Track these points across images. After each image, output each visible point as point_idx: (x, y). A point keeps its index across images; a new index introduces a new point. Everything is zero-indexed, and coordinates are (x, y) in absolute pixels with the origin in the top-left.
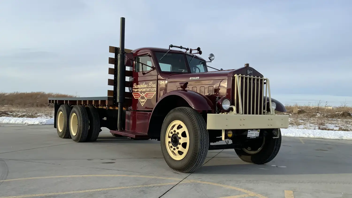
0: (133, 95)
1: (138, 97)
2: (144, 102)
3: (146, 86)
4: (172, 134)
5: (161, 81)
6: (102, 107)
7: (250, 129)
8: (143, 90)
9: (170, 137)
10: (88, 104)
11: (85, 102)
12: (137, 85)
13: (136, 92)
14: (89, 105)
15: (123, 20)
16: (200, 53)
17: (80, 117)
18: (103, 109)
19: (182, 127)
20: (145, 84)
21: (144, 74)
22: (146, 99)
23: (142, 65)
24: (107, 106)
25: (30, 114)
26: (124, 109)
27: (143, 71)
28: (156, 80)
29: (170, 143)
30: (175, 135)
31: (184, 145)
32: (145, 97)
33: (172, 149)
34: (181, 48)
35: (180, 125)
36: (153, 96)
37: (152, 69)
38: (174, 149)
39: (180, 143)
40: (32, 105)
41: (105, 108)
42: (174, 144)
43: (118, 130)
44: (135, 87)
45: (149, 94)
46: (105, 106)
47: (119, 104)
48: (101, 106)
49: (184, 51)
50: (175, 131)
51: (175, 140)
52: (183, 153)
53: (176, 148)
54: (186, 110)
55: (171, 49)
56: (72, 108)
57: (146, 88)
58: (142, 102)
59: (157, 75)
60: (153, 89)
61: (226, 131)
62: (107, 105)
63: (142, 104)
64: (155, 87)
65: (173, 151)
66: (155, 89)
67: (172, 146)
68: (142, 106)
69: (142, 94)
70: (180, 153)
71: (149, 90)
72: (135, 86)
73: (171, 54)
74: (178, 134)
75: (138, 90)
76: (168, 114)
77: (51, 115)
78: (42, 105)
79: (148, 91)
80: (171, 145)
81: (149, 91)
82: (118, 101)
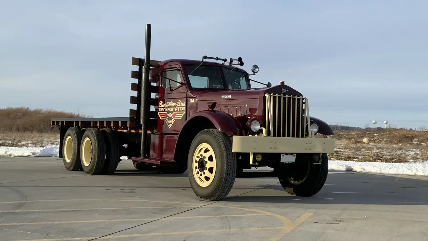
0: (159, 115)
1: (164, 118)
2: (171, 123)
3: (173, 104)
4: (199, 158)
5: (191, 100)
6: (122, 131)
7: (283, 153)
8: (170, 109)
9: (197, 161)
10: (105, 125)
11: (102, 123)
12: (164, 104)
13: (163, 112)
14: (106, 127)
15: (149, 27)
16: (242, 64)
17: (95, 143)
18: (123, 133)
19: (209, 150)
20: (173, 103)
21: (172, 90)
22: (174, 121)
23: (170, 81)
24: (128, 129)
25: (11, 143)
26: (149, 132)
27: (170, 88)
28: (185, 98)
29: (197, 168)
30: (201, 160)
31: (211, 170)
32: (173, 118)
33: (199, 175)
34: (217, 59)
35: (207, 149)
36: (182, 116)
37: (181, 85)
38: (201, 175)
39: (207, 168)
40: (10, 129)
41: (125, 131)
42: (201, 169)
43: (142, 157)
44: (162, 106)
45: (177, 114)
46: (126, 129)
47: (143, 125)
48: (121, 129)
49: (220, 62)
50: (202, 155)
51: (202, 165)
52: (210, 178)
53: (202, 173)
54: (213, 132)
55: (205, 60)
56: (84, 131)
57: (173, 107)
58: (170, 124)
59: (187, 92)
60: (182, 109)
61: (255, 154)
62: (128, 127)
63: (170, 126)
64: (184, 105)
65: (199, 177)
66: (184, 108)
67: (198, 172)
68: (170, 128)
69: (169, 114)
70: (207, 179)
71: (177, 109)
72: (161, 104)
73: (204, 67)
74: (205, 158)
75: (165, 109)
76: (195, 137)
77: (42, 143)
78: (25, 129)
79: (176, 111)
80: (198, 170)
81: (178, 111)
82: (142, 122)
